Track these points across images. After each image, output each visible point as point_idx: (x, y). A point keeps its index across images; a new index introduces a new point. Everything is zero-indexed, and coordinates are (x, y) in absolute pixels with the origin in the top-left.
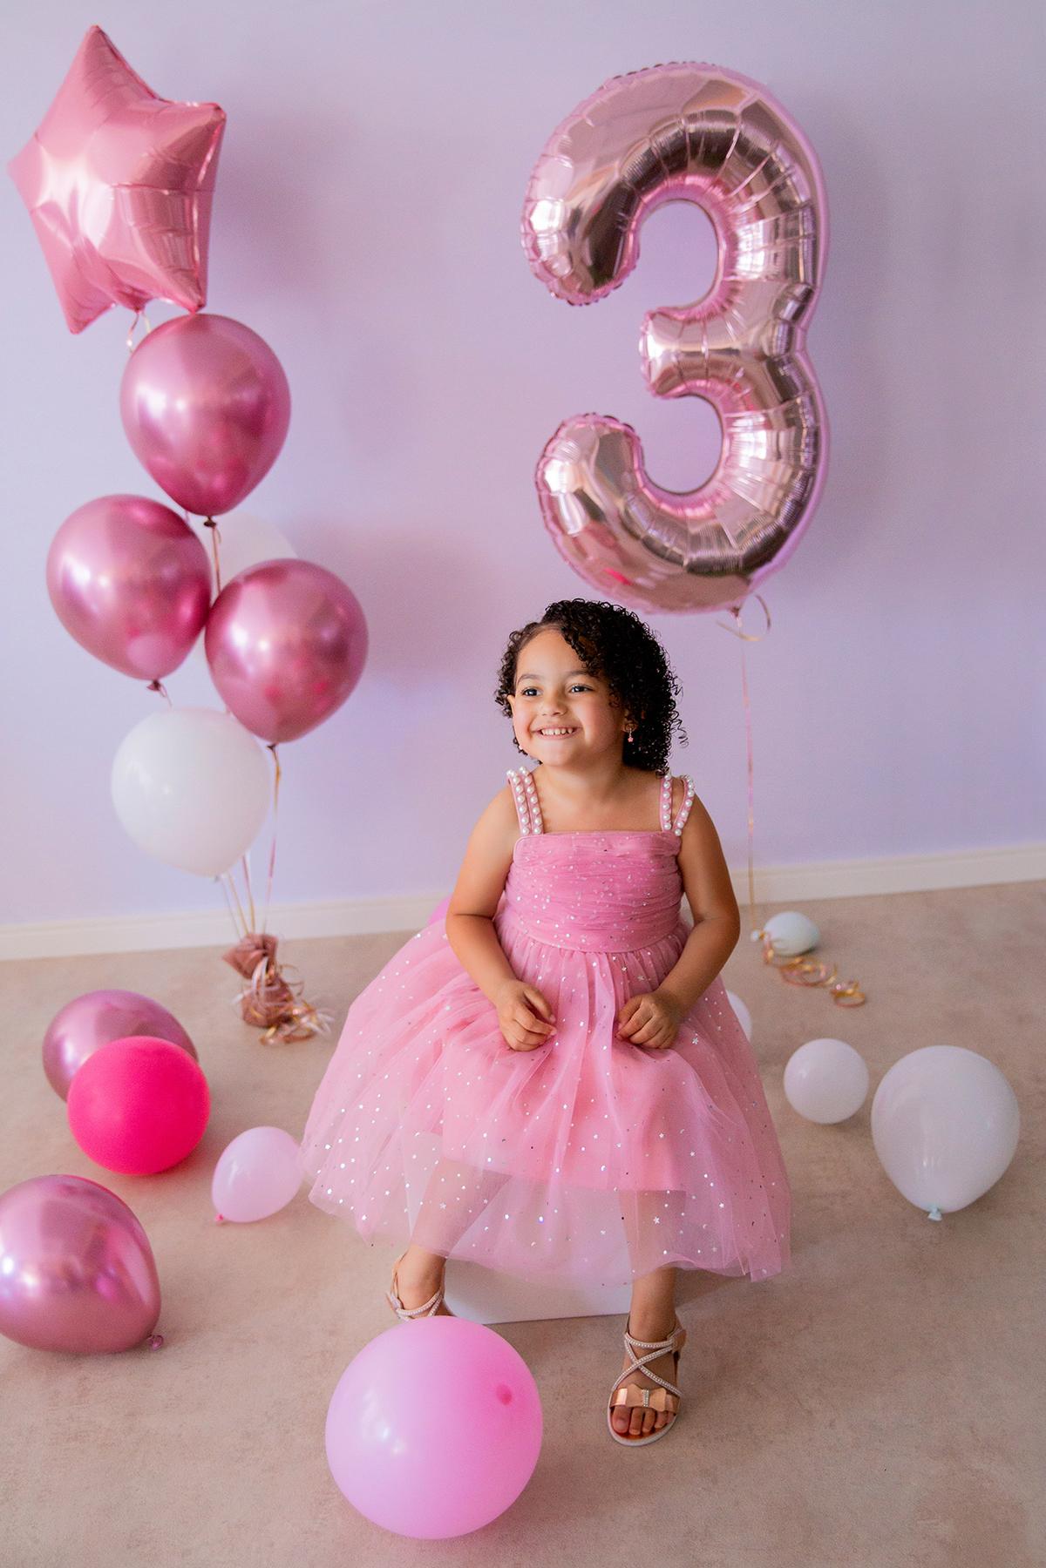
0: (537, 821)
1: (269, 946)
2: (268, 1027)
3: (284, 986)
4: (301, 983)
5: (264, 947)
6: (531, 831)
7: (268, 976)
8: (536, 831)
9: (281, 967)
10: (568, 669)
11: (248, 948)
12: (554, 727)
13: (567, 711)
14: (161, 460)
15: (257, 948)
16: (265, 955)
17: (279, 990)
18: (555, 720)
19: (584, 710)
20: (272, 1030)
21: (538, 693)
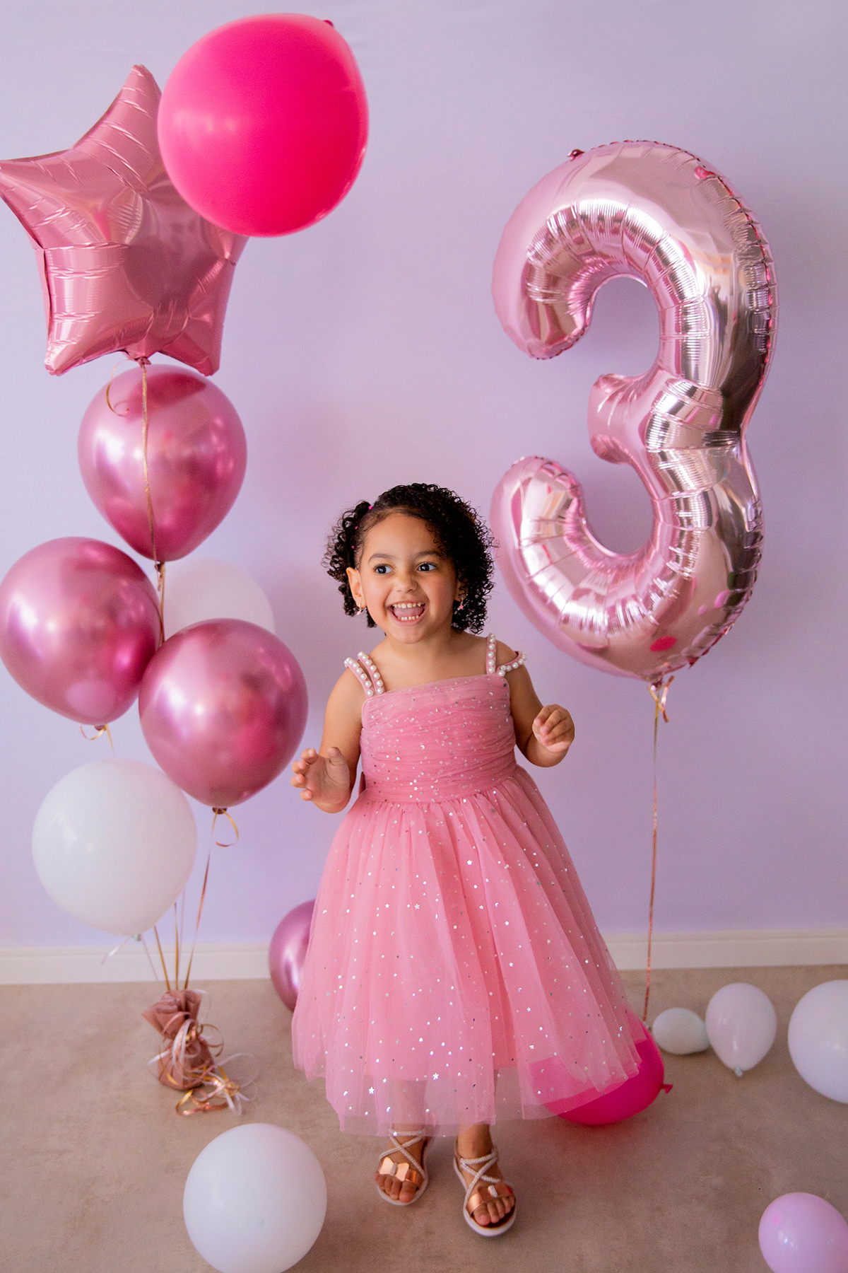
0: (379, 683)
1: (192, 1005)
2: (185, 1091)
3: (204, 1045)
4: (222, 1044)
5: (187, 1009)
6: (375, 693)
7: (188, 1038)
8: (379, 691)
9: (202, 1027)
10: (417, 550)
11: (170, 1008)
12: (407, 602)
13: (418, 586)
14: (118, 501)
15: (180, 1009)
16: (186, 1017)
17: (200, 1054)
18: (409, 597)
19: (431, 585)
20: (189, 1095)
21: (388, 570)
